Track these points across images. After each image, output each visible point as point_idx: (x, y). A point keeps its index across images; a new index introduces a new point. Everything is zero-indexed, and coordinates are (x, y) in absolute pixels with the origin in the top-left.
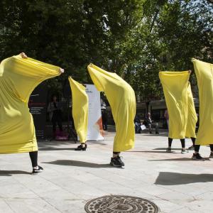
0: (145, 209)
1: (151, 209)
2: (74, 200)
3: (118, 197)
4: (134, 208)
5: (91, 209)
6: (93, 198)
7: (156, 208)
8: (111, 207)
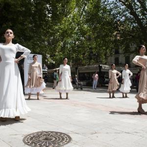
0: (63, 139)
1: (67, 139)
2: (16, 135)
4: (56, 139)
5: (27, 140)
6: (29, 133)
7: (70, 138)
8: (41, 139)
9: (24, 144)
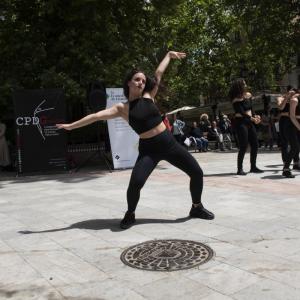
0: (197, 254)
1: (204, 254)
2: (107, 248)
3: (163, 242)
4: (183, 253)
5: (129, 258)
6: (131, 245)
7: (211, 253)
8: (154, 255)
9: (123, 264)
